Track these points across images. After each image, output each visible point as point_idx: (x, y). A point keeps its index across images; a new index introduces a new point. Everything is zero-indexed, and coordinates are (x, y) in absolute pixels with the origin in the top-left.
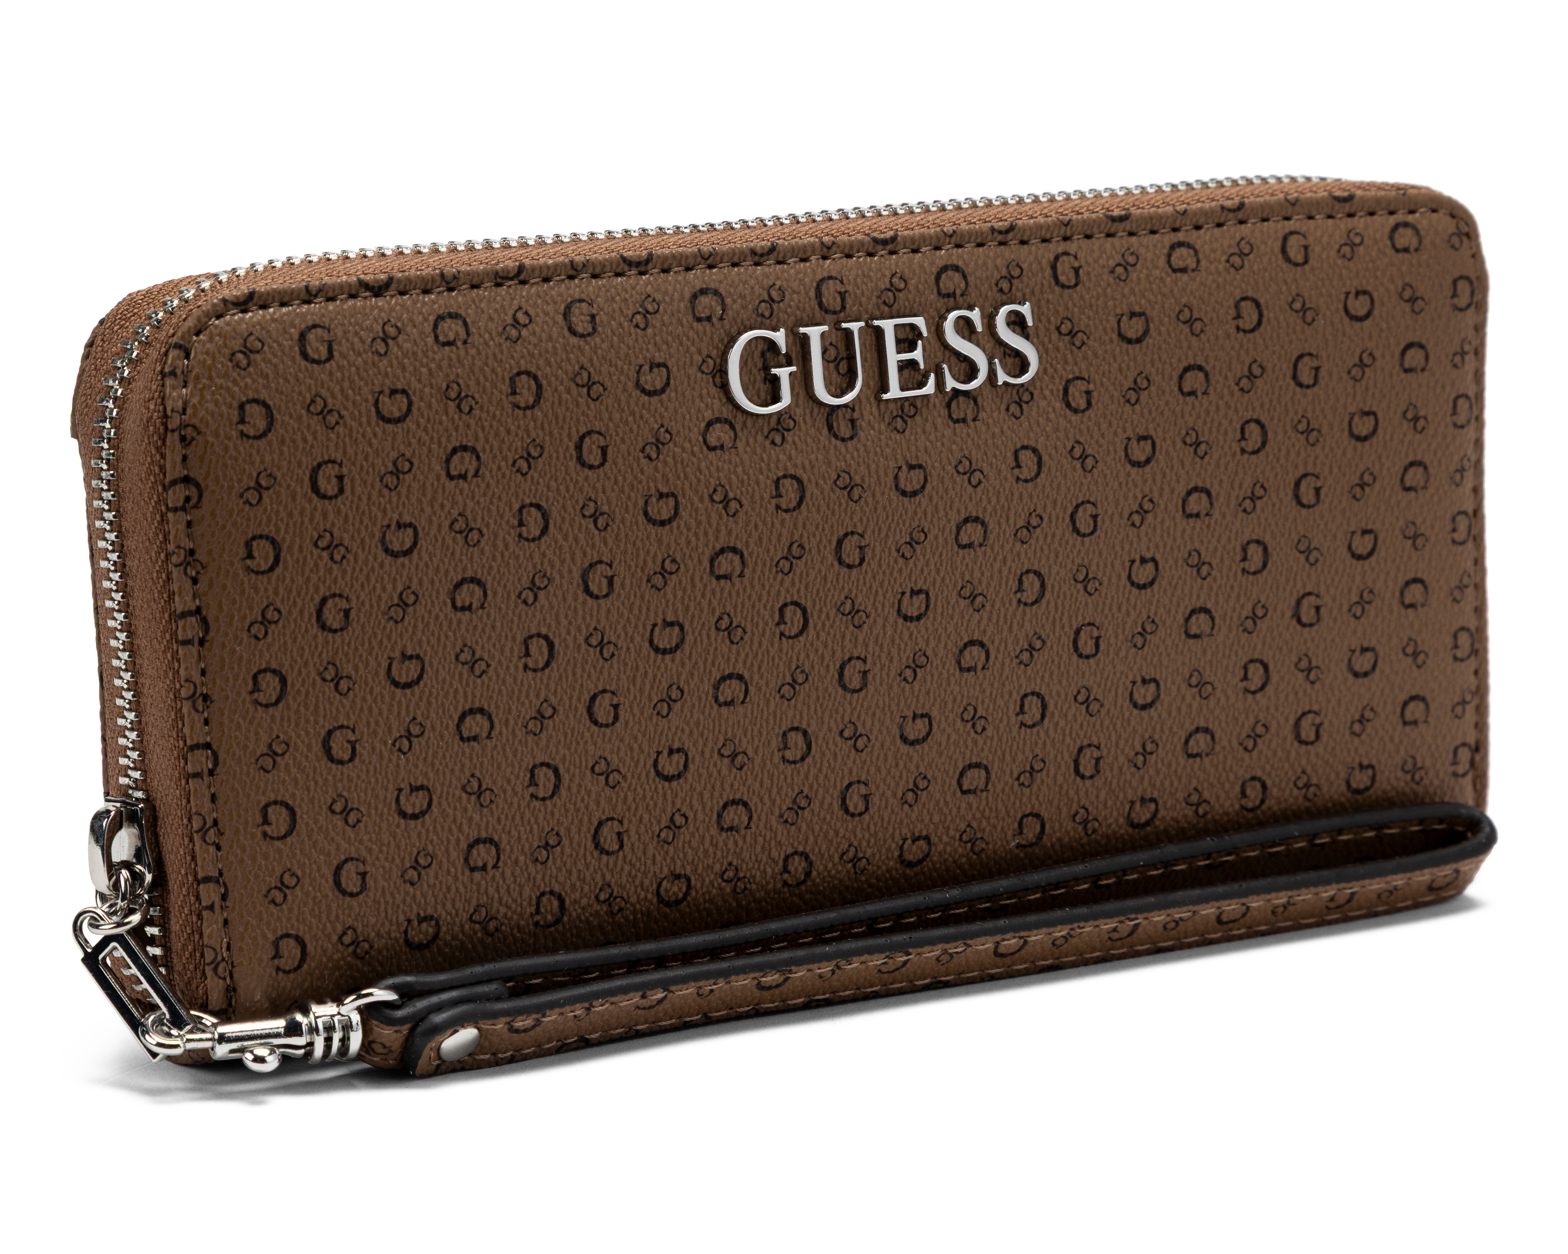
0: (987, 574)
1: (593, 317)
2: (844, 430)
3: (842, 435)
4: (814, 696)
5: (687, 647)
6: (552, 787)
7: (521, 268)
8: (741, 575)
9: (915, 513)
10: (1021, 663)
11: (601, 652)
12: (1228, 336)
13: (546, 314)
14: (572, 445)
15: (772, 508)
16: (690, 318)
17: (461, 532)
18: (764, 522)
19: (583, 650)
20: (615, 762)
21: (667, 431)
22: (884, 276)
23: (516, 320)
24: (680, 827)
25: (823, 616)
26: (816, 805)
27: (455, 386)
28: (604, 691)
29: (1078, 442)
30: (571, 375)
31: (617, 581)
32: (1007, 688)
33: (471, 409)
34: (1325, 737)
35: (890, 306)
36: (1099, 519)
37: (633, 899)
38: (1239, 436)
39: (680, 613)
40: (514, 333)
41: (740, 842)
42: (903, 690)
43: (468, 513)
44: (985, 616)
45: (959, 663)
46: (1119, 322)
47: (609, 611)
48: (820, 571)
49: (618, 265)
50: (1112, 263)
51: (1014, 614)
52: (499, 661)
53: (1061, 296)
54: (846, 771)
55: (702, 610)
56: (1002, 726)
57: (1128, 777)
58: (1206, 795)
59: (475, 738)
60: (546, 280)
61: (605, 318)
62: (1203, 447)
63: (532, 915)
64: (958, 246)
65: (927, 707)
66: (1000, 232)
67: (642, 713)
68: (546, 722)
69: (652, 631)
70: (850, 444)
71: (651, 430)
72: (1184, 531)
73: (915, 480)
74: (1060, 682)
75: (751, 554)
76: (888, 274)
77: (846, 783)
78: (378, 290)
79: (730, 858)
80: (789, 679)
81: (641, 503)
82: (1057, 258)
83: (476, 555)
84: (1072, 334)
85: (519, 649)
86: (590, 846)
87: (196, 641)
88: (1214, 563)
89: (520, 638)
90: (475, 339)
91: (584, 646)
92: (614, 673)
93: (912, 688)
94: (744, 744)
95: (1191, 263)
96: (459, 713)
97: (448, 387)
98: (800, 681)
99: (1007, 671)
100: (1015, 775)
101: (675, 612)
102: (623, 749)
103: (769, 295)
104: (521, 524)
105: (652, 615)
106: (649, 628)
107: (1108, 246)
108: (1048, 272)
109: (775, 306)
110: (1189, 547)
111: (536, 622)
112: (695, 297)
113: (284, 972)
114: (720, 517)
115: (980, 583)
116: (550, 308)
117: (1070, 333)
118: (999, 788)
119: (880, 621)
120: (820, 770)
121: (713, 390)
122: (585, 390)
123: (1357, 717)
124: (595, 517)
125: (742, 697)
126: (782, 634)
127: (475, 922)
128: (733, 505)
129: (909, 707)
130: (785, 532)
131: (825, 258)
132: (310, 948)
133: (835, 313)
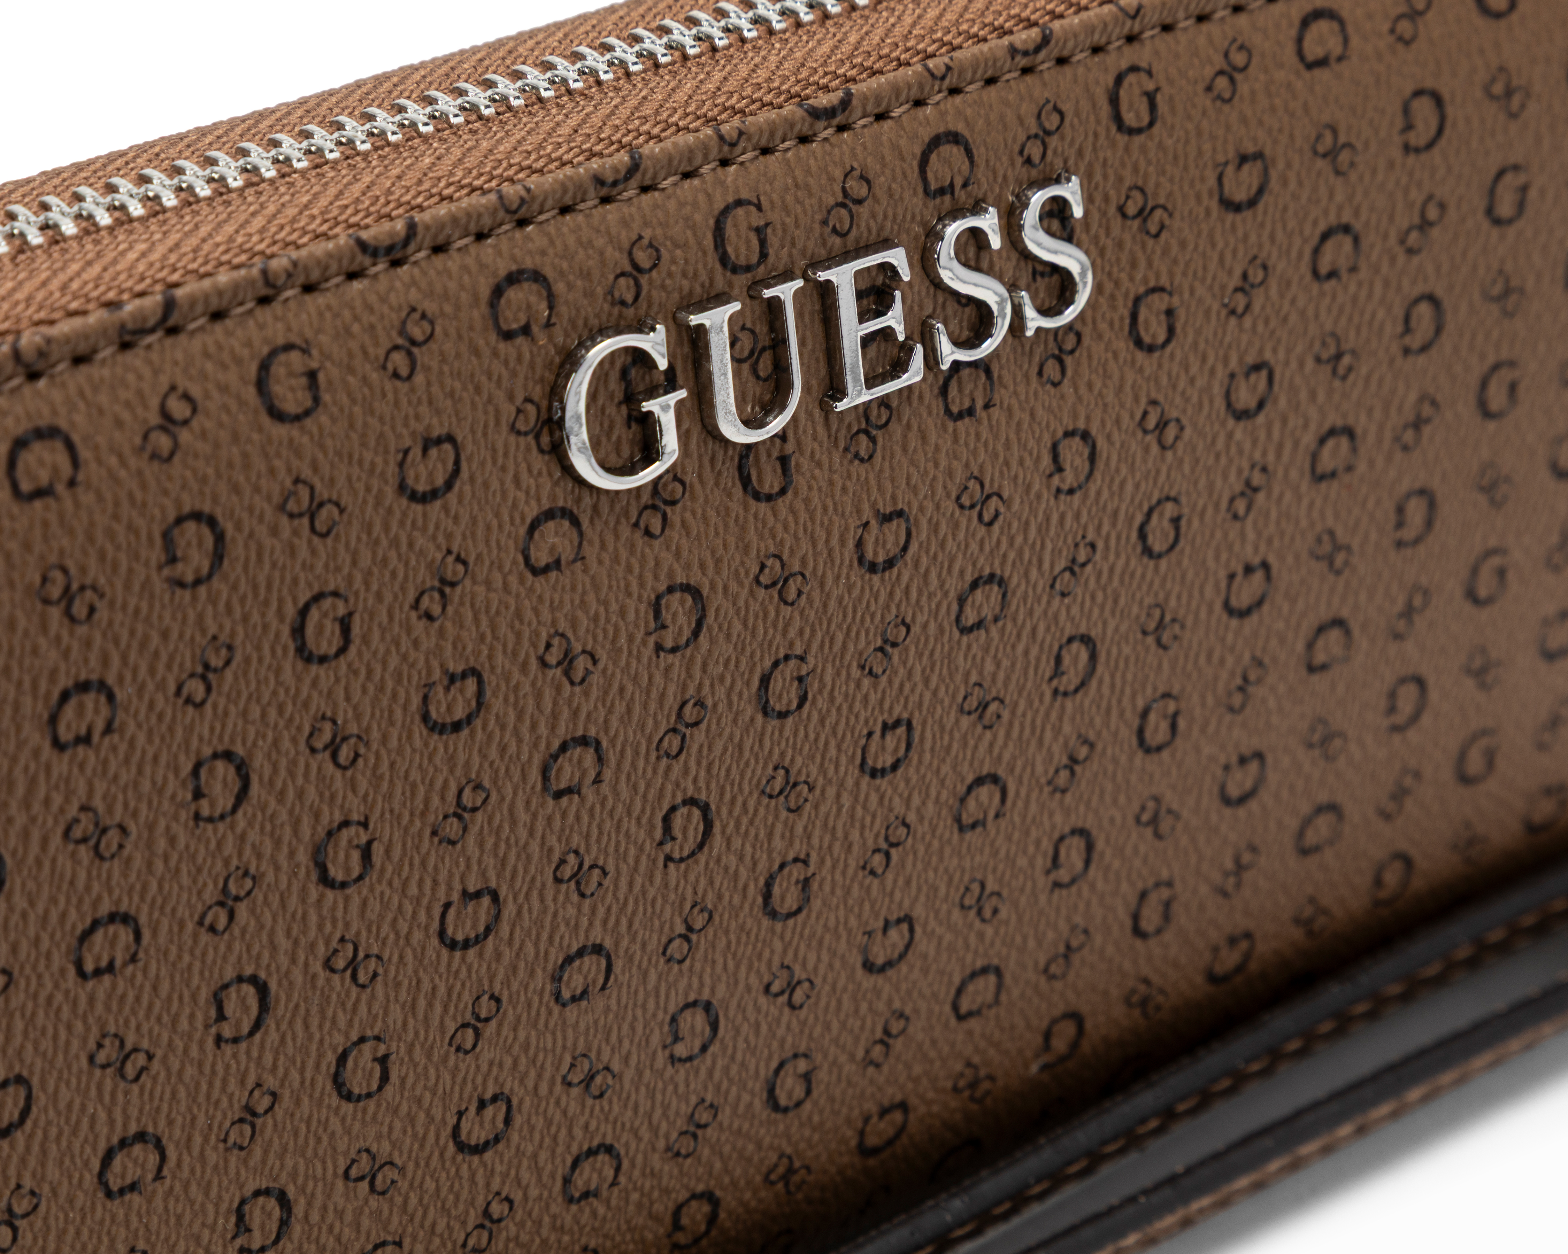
0: (1006, 663)
1: (312, 375)
2: (771, 482)
3: (766, 489)
4: (722, 944)
5: (505, 929)
6: (274, 1227)
7: (169, 305)
8: (597, 781)
9: (891, 594)
10: (1055, 790)
11: (354, 977)
12: (1391, 165)
13: (224, 389)
14: (286, 631)
15: (649, 650)
16: (493, 337)
17: (84, 840)
18: (635, 679)
19: (320, 983)
20: (384, 1149)
21: (458, 559)
22: (832, 179)
23: (165, 414)
24: (499, 1221)
25: (737, 810)
26: (725, 1116)
27: (58, 575)
28: (362, 1040)
29: (1154, 403)
30: (276, 499)
31: (378, 850)
32: (1034, 833)
33: (92, 610)
34: (1500, 764)
35: (843, 235)
36: (1183, 523)
38: (1400, 328)
39: (492, 874)
40: (163, 442)
41: (602, 1211)
42: (868, 889)
43: (98, 803)
44: (1002, 733)
45: (958, 820)
46: (1220, 178)
47: (365, 903)
48: (731, 737)
49: (353, 258)
50: (1209, 72)
51: (1047, 715)
52: (170, 1044)
53: (1127, 149)
54: (775, 1044)
55: (529, 858)
56: (1023, 901)
57: (1213, 913)
59: (133, 1187)
60: (217, 316)
61: (334, 372)
62: (1346, 360)
64: (954, 91)
65: (907, 903)
66: (1026, 53)
67: (429, 1056)
68: (259, 1122)
69: (443, 916)
70: (782, 504)
71: (430, 565)
72: (1311, 505)
73: (891, 539)
74: (1115, 801)
75: (613, 741)
76: (838, 174)
77: (774, 1064)
79: (584, 1240)
80: (680, 929)
81: (416, 701)
82: (1119, 80)
83: (116, 873)
84: (1143, 214)
85: (205, 1011)
88: (1355, 544)
89: (204, 994)
90: (91, 470)
91: (322, 974)
92: (376, 1007)
93: (882, 884)
94: (605, 1057)
95: (1334, 45)
96: (101, 1153)
97: (45, 580)
98: (698, 925)
99: (1033, 808)
100: (1042, 966)
101: (483, 874)
102: (398, 1125)
103: (632, 261)
104: (198, 795)
105: (443, 888)
106: (437, 912)
107: (1202, 41)
108: (1105, 109)
109: (644, 280)
110: (1319, 528)
111: (233, 959)
112: (498, 292)
114: (558, 689)
115: (994, 680)
116: (232, 377)
117: (1141, 211)
118: (1016, 993)
119: (831, 792)
120: (733, 1058)
121: (539, 462)
122: (306, 521)
124: (333, 748)
125: (601, 981)
126: (669, 858)
128: (581, 663)
129: (877, 915)
130: (672, 689)
131: (725, 163)
133: (748, 268)
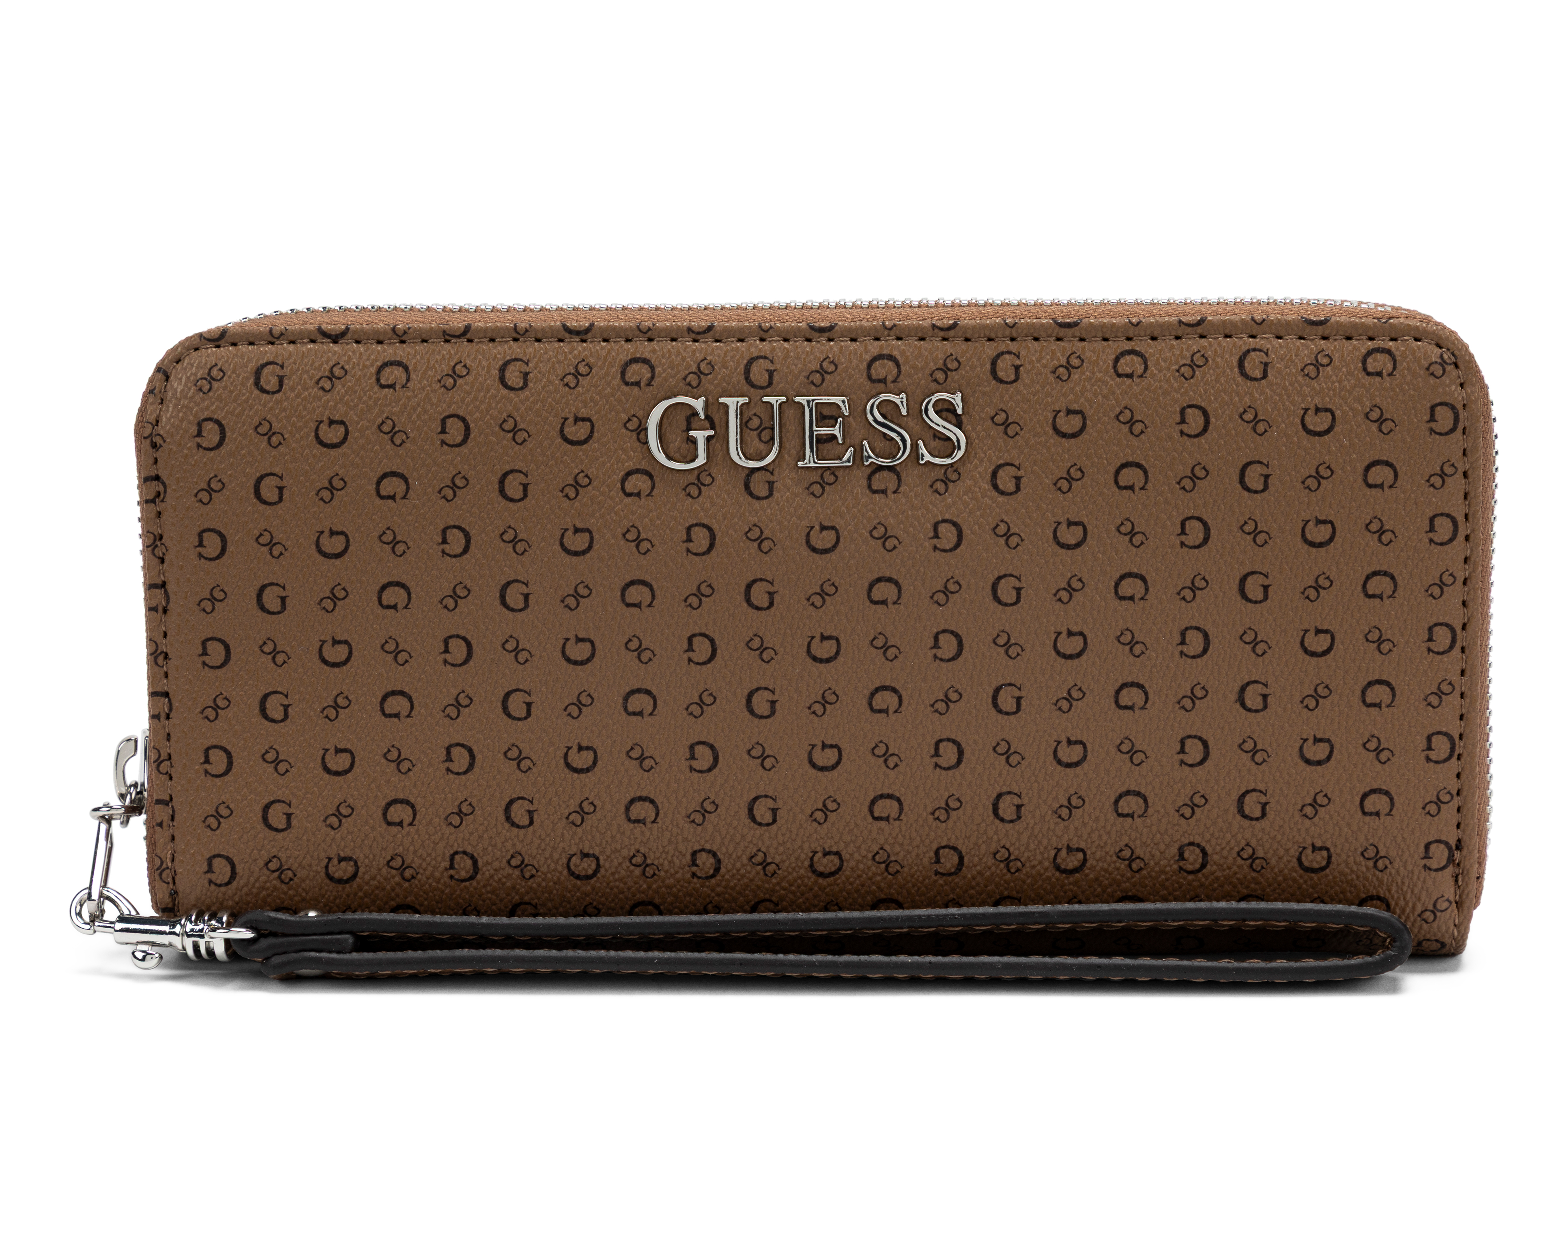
0: (901, 629)
1: (526, 374)
2: (761, 490)
3: (759, 494)
4: (721, 717)
5: (597, 661)
6: (466, 765)
7: (467, 328)
8: (651, 605)
9: (826, 568)
10: (936, 711)
11: (516, 657)
12: (1171, 438)
13: (483, 368)
14: (495, 480)
15: (682, 550)
16: (619, 381)
17: (388, 543)
18: (675, 562)
19: (499, 653)
20: (527, 751)
21: (586, 476)
22: (816, 359)
23: (454, 371)
24: (588, 813)
25: (732, 649)
26: (722, 811)
27: (390, 422)
28: (518, 690)
29: (1003, 521)
30: (499, 421)
31: (532, 599)
32: (921, 731)
33: (403, 442)
34: (1271, 814)
35: (816, 386)
36: (1023, 591)
37: (544, 869)
38: (1178, 530)
39: (592, 632)
40: (450, 382)
41: (647, 833)
42: (812, 721)
43: (396, 528)
44: (898, 666)
45: (870, 705)
46: (1055, 418)
47: (524, 623)
48: (728, 610)
49: (560, 332)
50: (1055, 364)
51: (929, 667)
52: (421, 654)
53: (997, 389)
54: (753, 785)
55: (612, 631)
56: (915, 765)
57: (1052, 826)
58: (1139, 852)
59: (396, 716)
60: (491, 339)
61: (537, 376)
62: (1139, 537)
63: (446, 869)
64: (899, 338)
65: (837, 739)
66: (941, 329)
67: (553, 712)
68: (462, 709)
69: (565, 644)
70: (766, 503)
71: (571, 474)
72: (1116, 611)
73: (827, 539)
74: (978, 733)
75: (660, 588)
76: (820, 358)
77: (753, 795)
78: (336, 338)
79: (637, 847)
80: (696, 699)
81: (558, 534)
82: (998, 356)
83: (401, 564)
84: (1005, 424)
85: (439, 646)
86: (502, 818)
87: (160, 609)
88: (1149, 643)
89: (440, 637)
90: (415, 383)
91: (500, 650)
92: (527, 675)
93: (821, 721)
94: (652, 750)
95: (1138, 369)
96: (382, 693)
97: (383, 422)
98: (708, 702)
99: (921, 716)
100: (930, 810)
101: (587, 630)
102: (533, 738)
103: (699, 368)
104: (444, 542)
105: (565, 630)
106: (562, 641)
107: (1054, 348)
108: (988, 366)
109: (703, 378)
110: (1121, 626)
111: (455, 625)
112: (627, 364)
113: (216, 884)
114: (632, 554)
115: (893, 636)
116: (488, 364)
118: (913, 819)
119: (789, 659)
120: (727, 781)
121: (635, 444)
122: (511, 435)
123: (1309, 800)
124: (513, 543)
125: (650, 709)
126: (690, 660)
127: (392, 868)
128: (645, 545)
129: (818, 737)
130: (695, 573)
131: (761, 340)
132: (239, 869)
133: (759, 386)
